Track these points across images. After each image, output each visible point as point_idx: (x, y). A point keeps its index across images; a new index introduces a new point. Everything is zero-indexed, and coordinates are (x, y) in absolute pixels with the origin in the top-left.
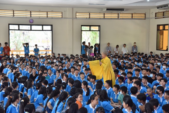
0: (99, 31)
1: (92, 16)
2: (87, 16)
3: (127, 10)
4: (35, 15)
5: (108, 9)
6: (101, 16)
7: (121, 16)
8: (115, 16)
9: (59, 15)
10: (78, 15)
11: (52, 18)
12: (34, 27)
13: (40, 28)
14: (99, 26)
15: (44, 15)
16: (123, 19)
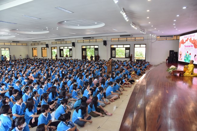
0: (9, 50)
1: (6, 44)
2: (3, 44)
3: (20, 42)
5: (13, 42)
6: (10, 44)
7: (18, 44)
8: (15, 44)
14: (9, 48)
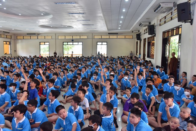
0: (107, 44)
2: (100, 37)
4: (74, 37)
6: (108, 37)
9: (86, 37)
10: (96, 37)
11: (82, 39)
12: (74, 43)
13: (77, 43)
14: (107, 42)
15: (78, 37)
16: (119, 38)
